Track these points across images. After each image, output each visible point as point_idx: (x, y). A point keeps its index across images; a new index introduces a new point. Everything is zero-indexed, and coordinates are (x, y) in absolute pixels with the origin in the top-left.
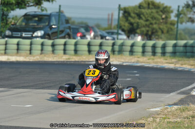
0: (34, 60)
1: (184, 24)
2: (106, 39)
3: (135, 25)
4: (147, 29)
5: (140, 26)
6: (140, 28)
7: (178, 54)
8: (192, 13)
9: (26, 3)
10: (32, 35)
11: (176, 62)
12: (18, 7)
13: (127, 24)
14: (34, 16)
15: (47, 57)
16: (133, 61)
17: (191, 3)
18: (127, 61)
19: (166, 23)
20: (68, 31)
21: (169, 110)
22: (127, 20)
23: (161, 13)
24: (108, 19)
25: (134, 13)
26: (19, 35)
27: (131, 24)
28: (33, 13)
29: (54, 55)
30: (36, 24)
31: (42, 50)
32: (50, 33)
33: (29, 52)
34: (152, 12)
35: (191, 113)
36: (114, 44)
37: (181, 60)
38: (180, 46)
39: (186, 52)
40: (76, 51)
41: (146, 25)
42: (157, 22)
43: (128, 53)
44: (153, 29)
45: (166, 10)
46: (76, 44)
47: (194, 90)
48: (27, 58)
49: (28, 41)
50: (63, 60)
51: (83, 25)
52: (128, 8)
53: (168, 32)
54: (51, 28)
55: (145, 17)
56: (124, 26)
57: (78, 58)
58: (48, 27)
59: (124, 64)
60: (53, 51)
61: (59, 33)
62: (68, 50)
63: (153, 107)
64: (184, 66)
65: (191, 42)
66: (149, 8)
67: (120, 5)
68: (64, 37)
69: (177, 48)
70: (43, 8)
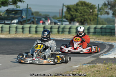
0: (11, 37)
1: (103, 15)
2: (57, 25)
3: (74, 16)
4: (81, 18)
5: (77, 17)
6: (77, 18)
7: (97, 33)
8: (108, 9)
9: (8, 3)
10: (11, 22)
11: (95, 38)
12: (3, 6)
13: (69, 16)
14: (12, 11)
15: (19, 35)
16: (70, 37)
17: (107, 3)
18: (66, 37)
19: (93, 15)
20: (33, 19)
21: (84, 67)
22: (69, 13)
23: (89, 9)
24: (60, 13)
25: (74, 9)
26: (3, 22)
27: (72, 15)
28: (12, 9)
29: (23, 34)
30: (13, 16)
31: (16, 31)
32: (22, 21)
33: (8, 32)
34: (84, 8)
35: (97, 69)
36: (59, 28)
37: (99, 37)
38: (99, 29)
39: (102, 32)
40: (36, 32)
41: (81, 16)
42: (87, 14)
43: (67, 33)
44: (85, 18)
45: (92, 7)
46: (36, 28)
47: (102, 55)
48: (7, 36)
49: (8, 26)
50: (28, 37)
51: (44, 16)
52: (70, 6)
53: (94, 20)
54: (22, 18)
55: (80, 11)
56: (68, 16)
57: (37, 36)
58: (21, 17)
59: (64, 39)
60: (23, 32)
61: (27, 21)
62: (32, 31)
63: (74, 66)
64: (100, 40)
65: (105, 26)
66: (82, 6)
67: (63, 4)
68: (30, 24)
69: (97, 30)
70: (17, 6)
